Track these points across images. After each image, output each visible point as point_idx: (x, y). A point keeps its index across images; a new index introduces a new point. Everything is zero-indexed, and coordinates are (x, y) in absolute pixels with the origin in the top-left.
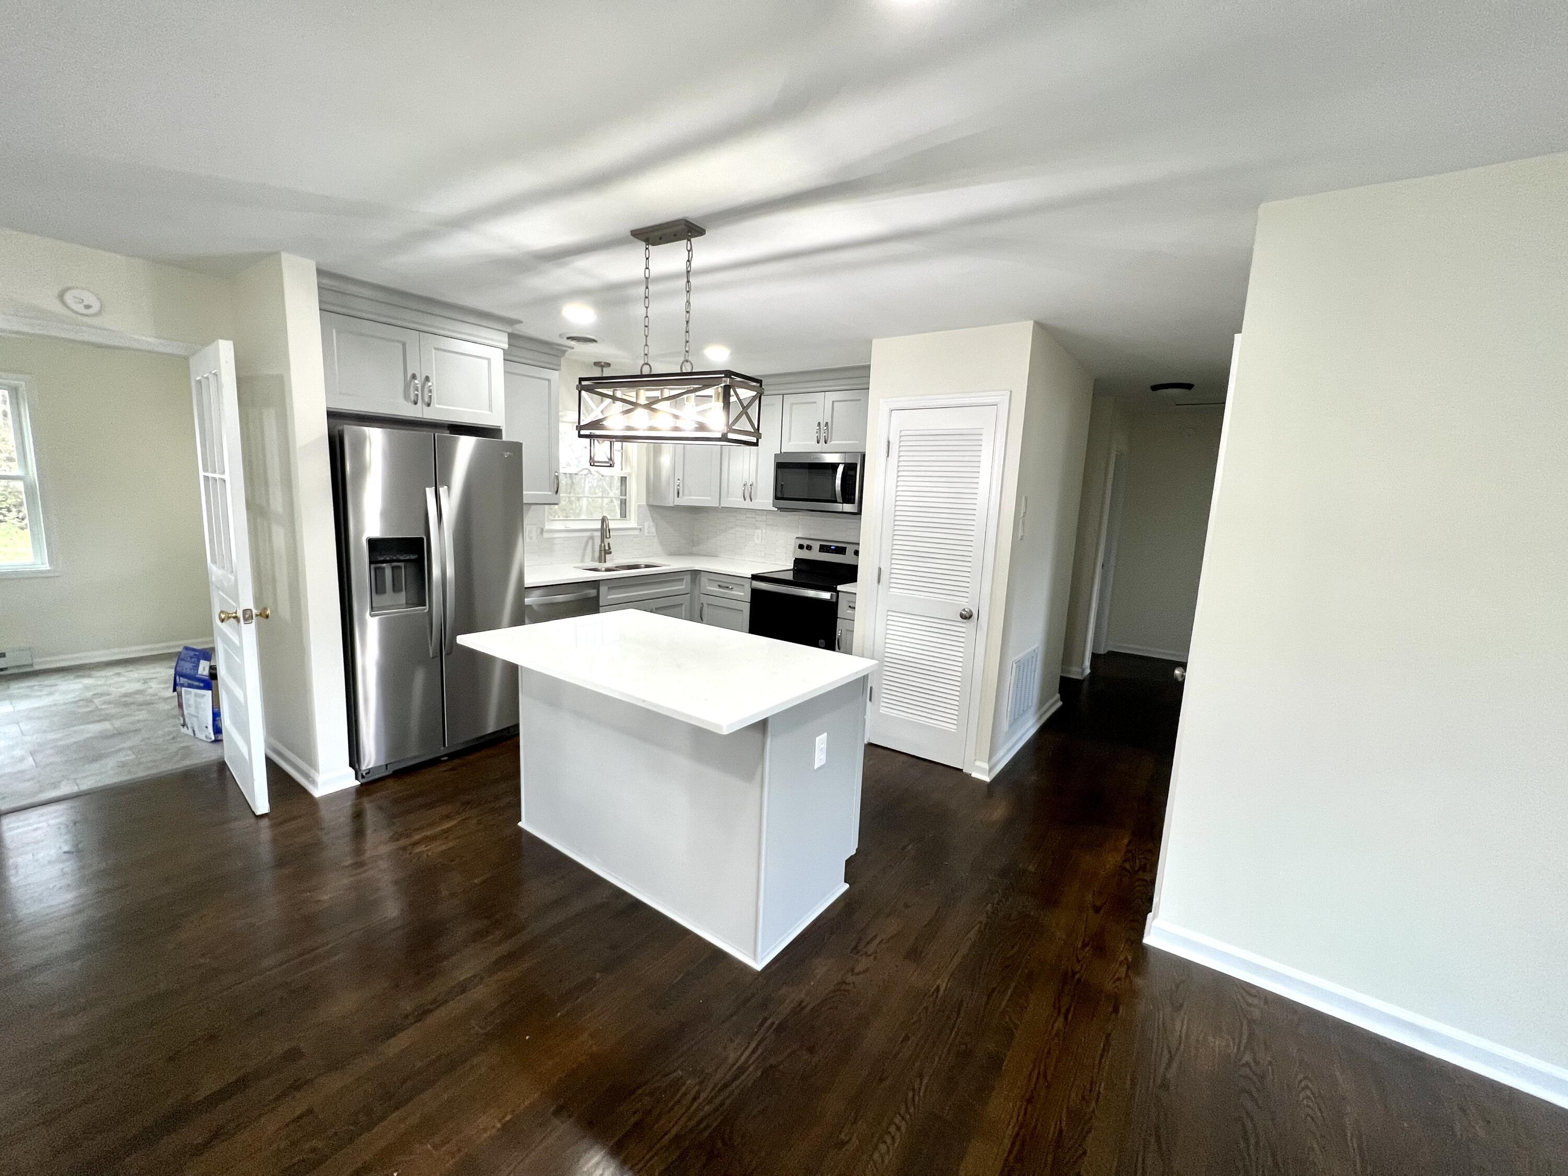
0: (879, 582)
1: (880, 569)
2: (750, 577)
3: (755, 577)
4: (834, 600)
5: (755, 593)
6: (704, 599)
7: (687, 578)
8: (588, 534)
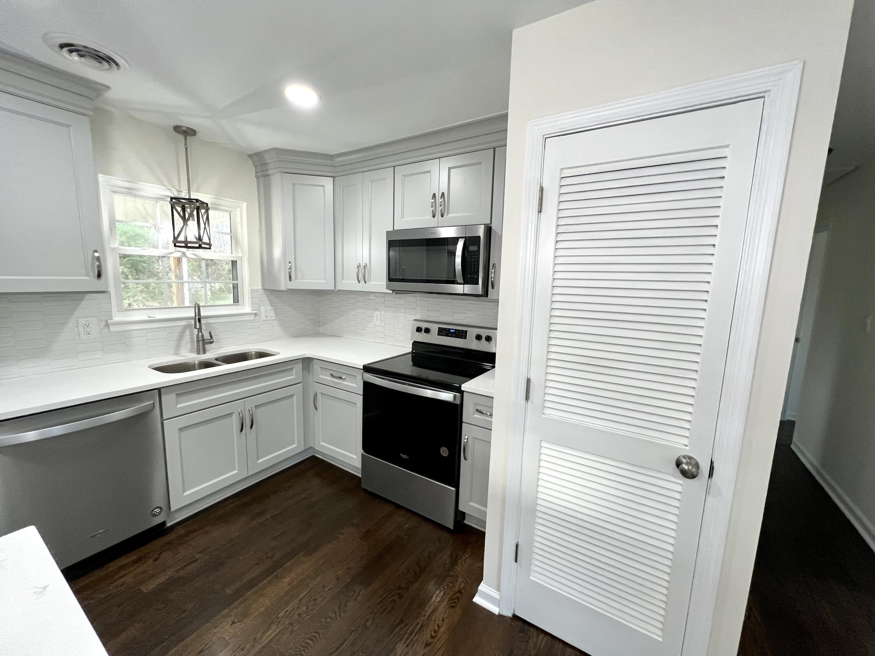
0: (527, 398)
1: (528, 381)
2: (362, 368)
3: (367, 369)
4: (458, 402)
5: (367, 385)
6: (319, 389)
7: (299, 367)
8: (183, 323)
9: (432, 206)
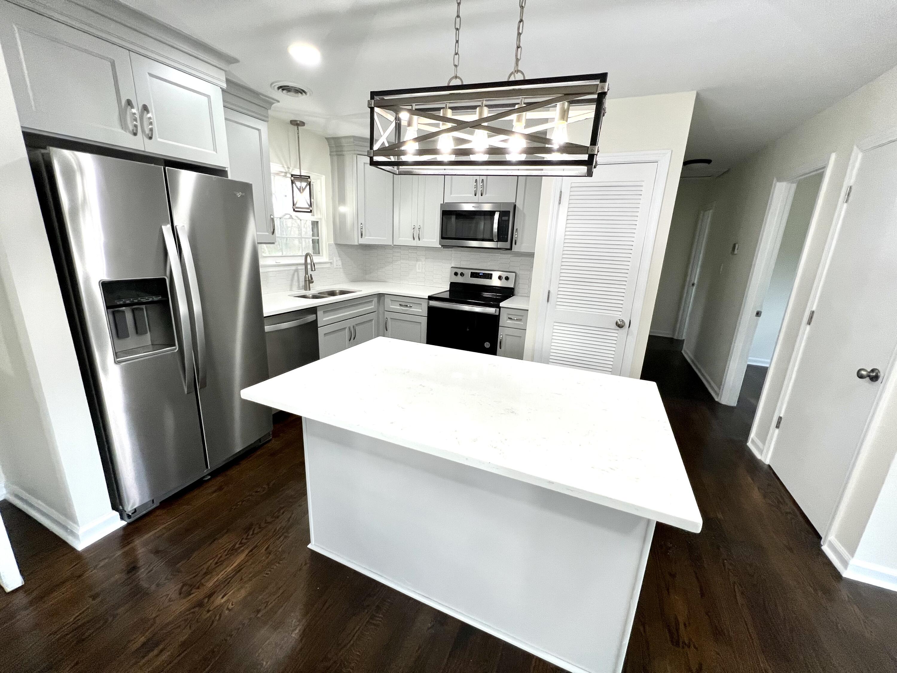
0: (548, 301)
1: (549, 292)
2: (427, 298)
3: (431, 298)
4: (497, 314)
5: (431, 309)
6: (388, 315)
7: (375, 300)
8: (294, 268)
9: (475, 187)
